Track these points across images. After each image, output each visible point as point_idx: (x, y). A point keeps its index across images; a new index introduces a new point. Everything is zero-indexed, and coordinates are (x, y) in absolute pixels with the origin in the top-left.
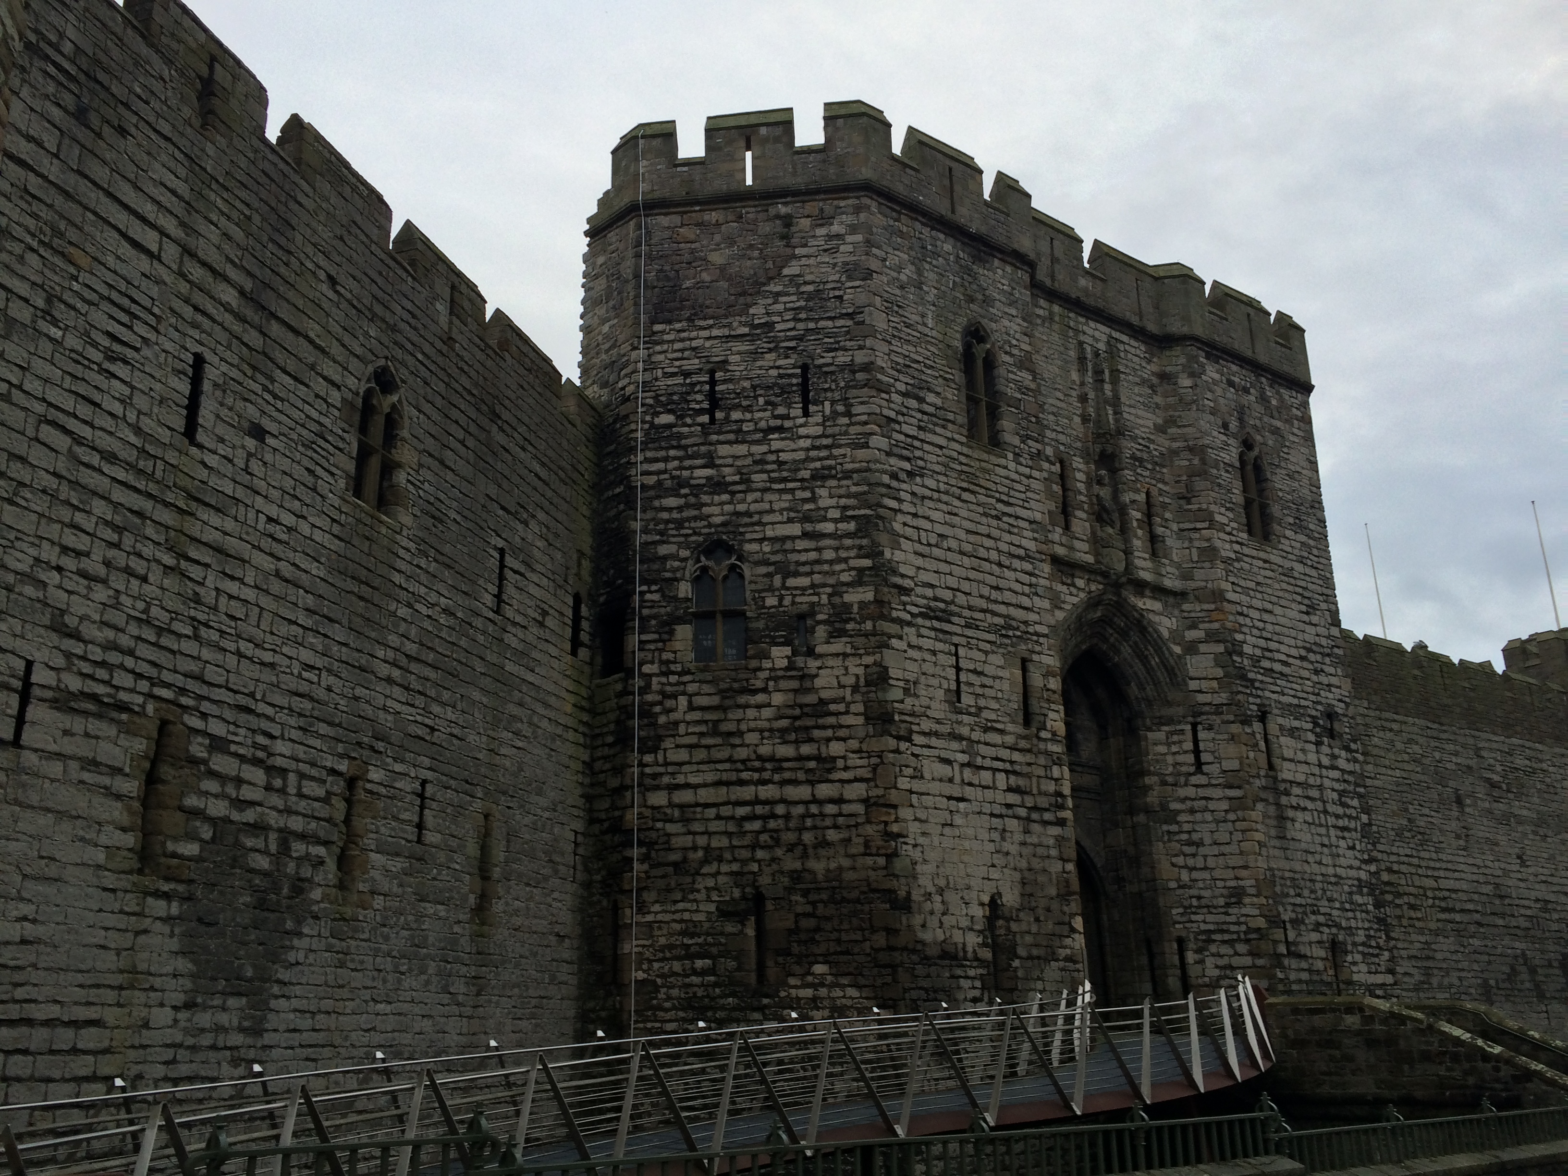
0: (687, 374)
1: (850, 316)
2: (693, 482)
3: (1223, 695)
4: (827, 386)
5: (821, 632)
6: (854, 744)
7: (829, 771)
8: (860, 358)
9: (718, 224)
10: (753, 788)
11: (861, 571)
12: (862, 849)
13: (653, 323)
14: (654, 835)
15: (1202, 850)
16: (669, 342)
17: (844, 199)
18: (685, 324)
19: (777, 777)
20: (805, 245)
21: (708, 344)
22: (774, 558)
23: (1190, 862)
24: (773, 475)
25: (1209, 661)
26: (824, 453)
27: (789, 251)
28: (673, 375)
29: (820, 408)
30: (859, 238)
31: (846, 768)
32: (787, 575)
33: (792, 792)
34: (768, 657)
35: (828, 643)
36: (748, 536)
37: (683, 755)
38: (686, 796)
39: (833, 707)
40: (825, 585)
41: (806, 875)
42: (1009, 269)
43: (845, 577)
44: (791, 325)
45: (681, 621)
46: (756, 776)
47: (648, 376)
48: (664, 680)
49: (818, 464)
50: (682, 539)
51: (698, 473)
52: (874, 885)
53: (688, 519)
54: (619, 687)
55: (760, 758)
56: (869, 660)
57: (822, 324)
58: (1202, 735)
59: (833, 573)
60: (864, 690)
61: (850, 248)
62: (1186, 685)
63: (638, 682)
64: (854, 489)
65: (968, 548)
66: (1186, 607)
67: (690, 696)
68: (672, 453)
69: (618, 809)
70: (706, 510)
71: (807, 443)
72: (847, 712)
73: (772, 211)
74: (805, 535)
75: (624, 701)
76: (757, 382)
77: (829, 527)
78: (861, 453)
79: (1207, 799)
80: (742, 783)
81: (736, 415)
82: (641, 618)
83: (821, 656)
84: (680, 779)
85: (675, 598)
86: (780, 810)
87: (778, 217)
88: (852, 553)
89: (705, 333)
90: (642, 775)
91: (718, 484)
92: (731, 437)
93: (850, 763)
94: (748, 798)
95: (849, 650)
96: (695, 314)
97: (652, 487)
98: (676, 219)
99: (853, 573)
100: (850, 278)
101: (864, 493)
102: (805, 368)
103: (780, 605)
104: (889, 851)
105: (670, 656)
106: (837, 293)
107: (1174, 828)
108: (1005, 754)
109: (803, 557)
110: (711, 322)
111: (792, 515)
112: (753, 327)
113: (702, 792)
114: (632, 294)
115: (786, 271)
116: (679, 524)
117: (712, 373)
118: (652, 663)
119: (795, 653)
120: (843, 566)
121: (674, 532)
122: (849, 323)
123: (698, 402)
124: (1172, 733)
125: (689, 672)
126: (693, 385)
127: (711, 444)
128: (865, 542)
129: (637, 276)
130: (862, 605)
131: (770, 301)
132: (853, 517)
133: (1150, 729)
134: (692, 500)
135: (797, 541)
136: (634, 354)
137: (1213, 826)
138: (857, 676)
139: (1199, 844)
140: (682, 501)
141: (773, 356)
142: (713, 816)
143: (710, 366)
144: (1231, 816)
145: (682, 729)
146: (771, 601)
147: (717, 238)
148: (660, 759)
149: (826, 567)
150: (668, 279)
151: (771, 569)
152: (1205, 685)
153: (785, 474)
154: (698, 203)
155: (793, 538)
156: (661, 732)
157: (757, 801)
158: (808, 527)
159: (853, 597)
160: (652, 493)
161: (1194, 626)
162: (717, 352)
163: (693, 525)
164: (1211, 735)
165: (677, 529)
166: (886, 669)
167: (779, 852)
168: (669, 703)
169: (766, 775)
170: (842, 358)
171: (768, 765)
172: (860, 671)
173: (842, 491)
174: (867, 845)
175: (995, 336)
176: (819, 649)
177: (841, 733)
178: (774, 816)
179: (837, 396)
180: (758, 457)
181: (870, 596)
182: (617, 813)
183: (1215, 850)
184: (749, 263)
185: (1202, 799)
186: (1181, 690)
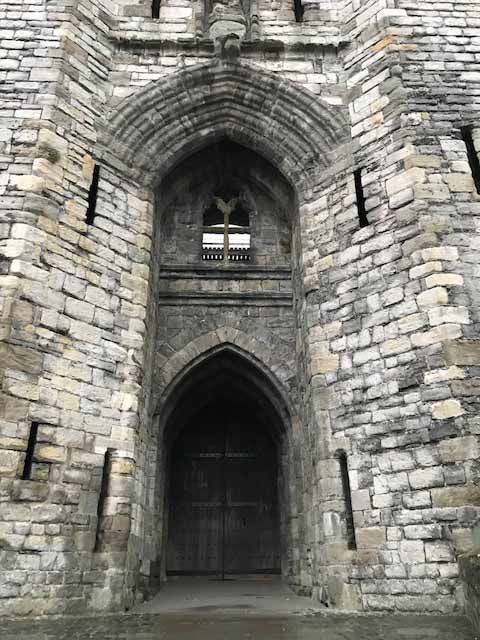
3: (390, 122)
15: (368, 322)
23: (353, 342)
25: (372, 96)
58: (366, 179)
62: (348, 133)
66: (348, 58)
79: (373, 253)
107: (334, 304)
124: (334, 193)
137: (381, 285)
139: (364, 315)
152: (368, 123)
161: (357, 70)
164: (377, 175)
185: (367, 255)
186: (343, 142)
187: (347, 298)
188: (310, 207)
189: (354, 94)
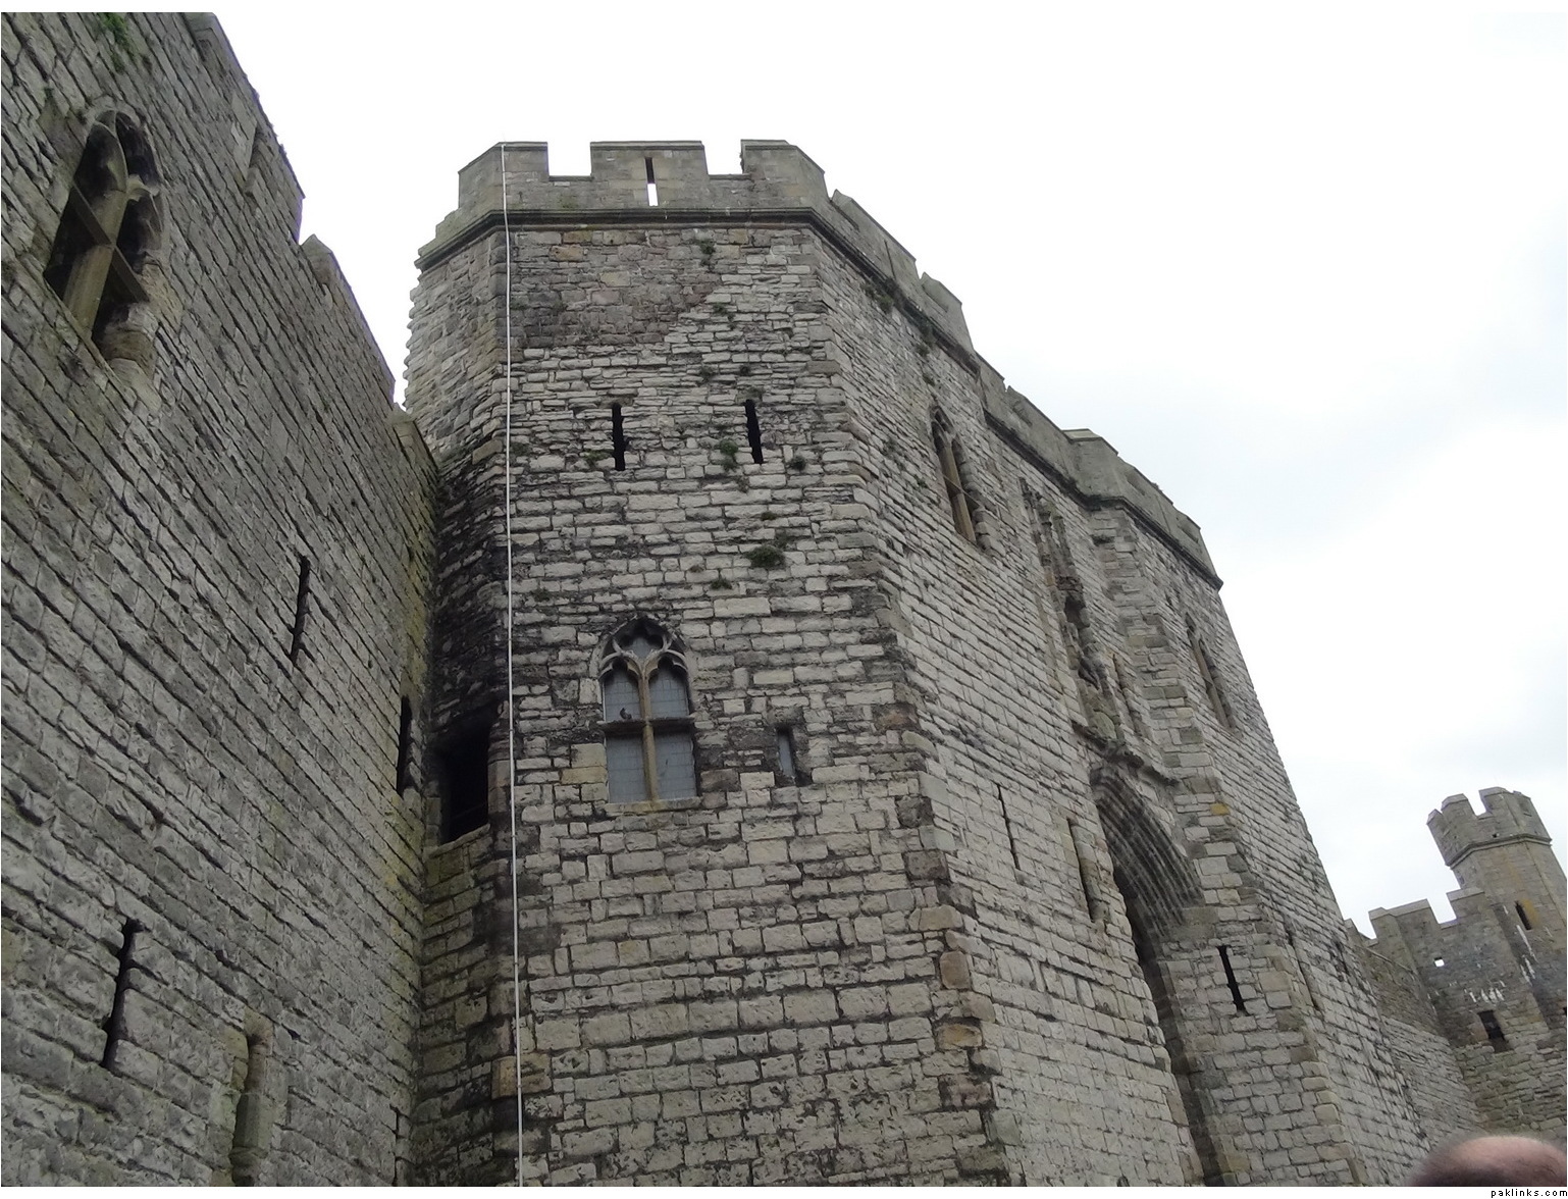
0: (577, 409)
1: (807, 351)
2: (595, 542)
3: (1249, 908)
4: (784, 427)
5: (818, 748)
6: (897, 920)
7: (860, 967)
8: (826, 396)
9: (612, 244)
10: (732, 1004)
11: (868, 662)
12: (936, 1101)
13: (524, 348)
14: (554, 1102)
15: (1271, 1123)
16: (549, 370)
17: (781, 229)
18: (571, 349)
19: (772, 984)
20: (735, 273)
21: (607, 374)
22: (731, 645)
23: (1259, 1141)
24: (716, 534)
25: (1221, 866)
26: (793, 508)
27: (714, 278)
28: (554, 408)
29: (778, 452)
30: (806, 269)
31: (888, 961)
32: (753, 668)
33: (801, 1007)
34: (736, 787)
35: (833, 764)
36: (688, 615)
37: (604, 954)
38: (610, 1027)
39: (853, 864)
40: (818, 682)
41: (844, 1156)
42: (955, 365)
43: (846, 671)
44: (726, 356)
45: (587, 737)
46: (736, 983)
47: (519, 409)
48: (561, 829)
49: (784, 522)
50: (583, 619)
51: (601, 530)
52: (968, 1165)
53: (592, 593)
54: (481, 847)
55: (737, 951)
56: (899, 788)
57: (766, 357)
58: (1234, 962)
59: (826, 665)
60: (897, 833)
61: (795, 279)
62: (1201, 896)
63: (516, 837)
64: (841, 554)
65: (983, 660)
66: (1179, 799)
67: (610, 855)
68: (559, 504)
69: (480, 1061)
70: (617, 580)
71: (766, 495)
72: (877, 870)
73: (686, 235)
74: (777, 613)
75: (488, 870)
76: (681, 419)
77: (812, 603)
78: (845, 509)
79: (1261, 1049)
80: (709, 996)
81: (655, 458)
82: (519, 736)
83: (820, 786)
84: (601, 997)
85: (575, 703)
86: (784, 1038)
87: (694, 241)
88: (854, 637)
89: (605, 362)
90: (528, 991)
91: (634, 545)
92: (653, 486)
93: (893, 952)
94: (725, 1023)
95: (865, 774)
96: (587, 339)
97: (529, 549)
98: (556, 237)
99: (858, 664)
100: (799, 309)
101: (857, 559)
102: (750, 407)
103: (748, 710)
104: (984, 1099)
105: (572, 793)
106: (784, 325)
107: (1227, 1093)
108: (1081, 953)
109: (776, 644)
110: (611, 349)
111: (753, 586)
112: (670, 356)
113: (641, 1017)
114: (492, 316)
115: (710, 298)
116: (577, 599)
117: (616, 408)
118: (540, 803)
119: (780, 781)
120: (839, 655)
121: (569, 610)
122: (807, 358)
123: (595, 442)
124: (1200, 961)
125: (604, 817)
126: (588, 421)
127: (619, 494)
128: (869, 622)
129: (499, 294)
130: (878, 710)
131: (694, 329)
132: (845, 590)
133: (1169, 957)
134: (595, 566)
135: (765, 621)
136: (497, 384)
137: (1275, 1087)
138: (885, 813)
139: (1265, 1115)
140: (579, 568)
141: (704, 390)
142: (665, 1060)
143: (610, 400)
144: (1296, 1071)
145: (598, 909)
146: (734, 705)
147: (613, 259)
148: (562, 964)
149: (814, 657)
150: (545, 298)
151: (729, 661)
152: (1223, 896)
153: (738, 533)
154: (584, 220)
155: (759, 617)
156: (560, 916)
157: (740, 1029)
158: (780, 603)
159: (863, 698)
160: (530, 556)
161: (1194, 822)
162: (622, 384)
163: (599, 599)
164: (1246, 962)
165: (573, 605)
166: (927, 800)
167: (788, 1118)
168: (572, 869)
169: (753, 981)
170: (801, 396)
171: (756, 963)
172: (890, 806)
173: (825, 556)
174: (944, 1093)
175: (957, 428)
176: (816, 776)
177: (871, 903)
178: (773, 1052)
179: (800, 439)
180: (692, 512)
181: (887, 696)
182: (479, 1070)
183: (1285, 1121)
184: (660, 288)
185: (1254, 1049)
186: (1196, 903)
187: (1242, 1092)
188: (1170, 964)
189: (1197, 850)
